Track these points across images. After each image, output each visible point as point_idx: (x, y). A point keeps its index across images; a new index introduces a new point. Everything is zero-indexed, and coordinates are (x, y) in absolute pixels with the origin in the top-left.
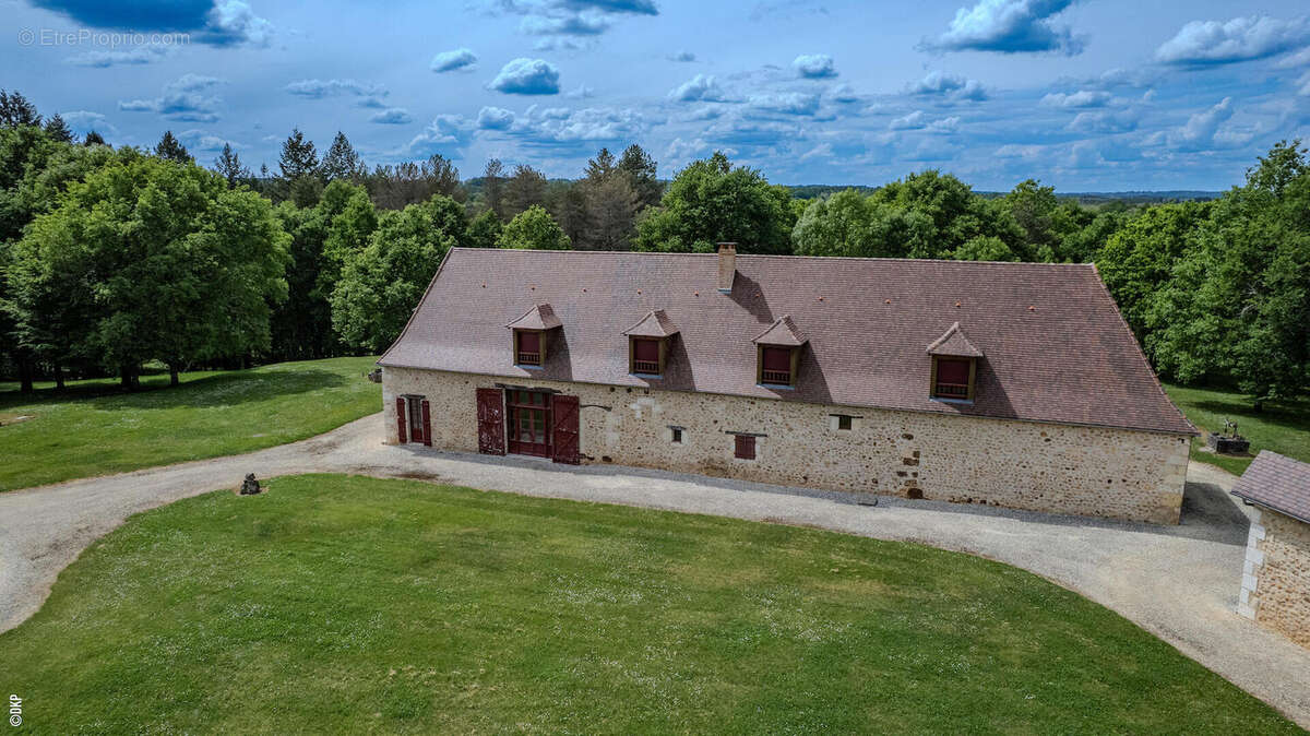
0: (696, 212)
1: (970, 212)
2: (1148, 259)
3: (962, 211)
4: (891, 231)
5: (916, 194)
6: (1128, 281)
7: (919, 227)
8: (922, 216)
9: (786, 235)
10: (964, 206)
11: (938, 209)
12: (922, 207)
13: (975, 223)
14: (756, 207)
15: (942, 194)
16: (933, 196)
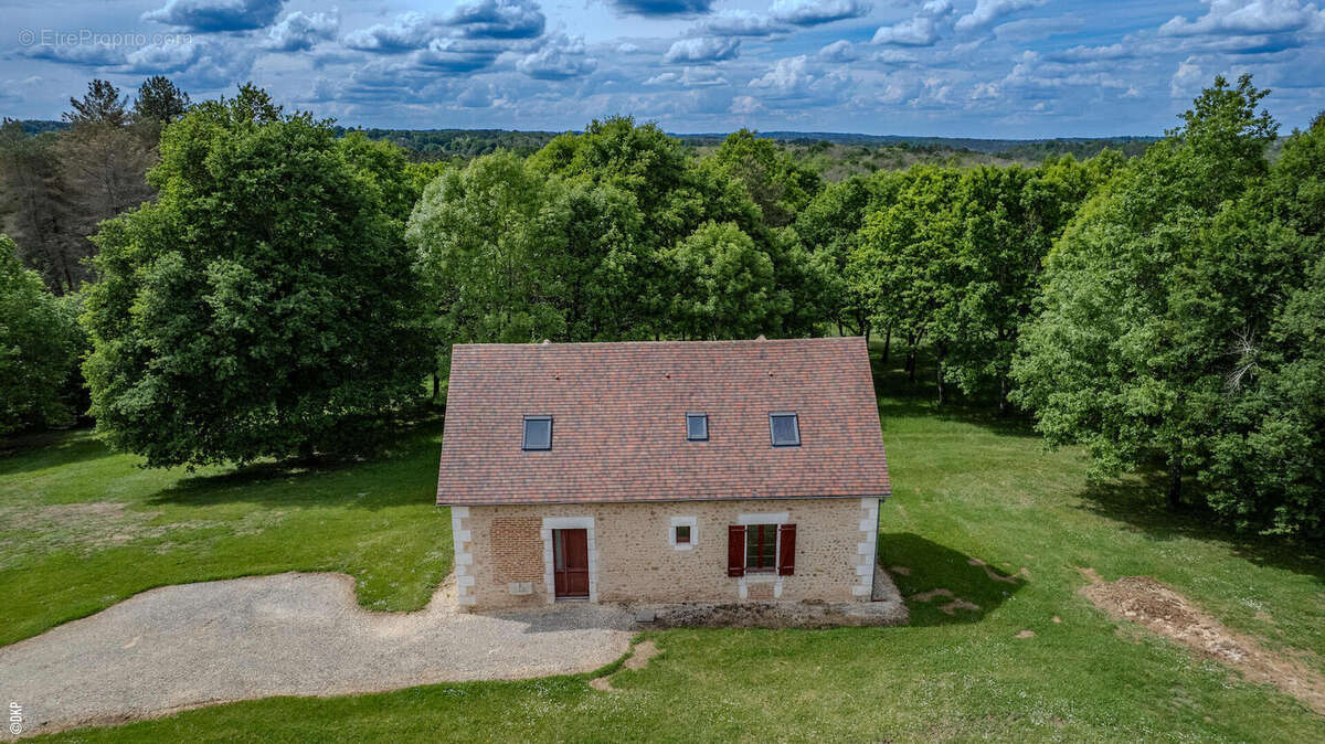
0: (210, 203)
1: (688, 184)
2: (946, 250)
3: (676, 183)
4: (574, 221)
5: (605, 157)
6: (912, 279)
7: (616, 213)
8: (617, 193)
9: (395, 236)
10: (677, 174)
11: (642, 180)
12: (616, 177)
13: (698, 203)
14: (330, 190)
15: (645, 159)
16: (632, 158)
